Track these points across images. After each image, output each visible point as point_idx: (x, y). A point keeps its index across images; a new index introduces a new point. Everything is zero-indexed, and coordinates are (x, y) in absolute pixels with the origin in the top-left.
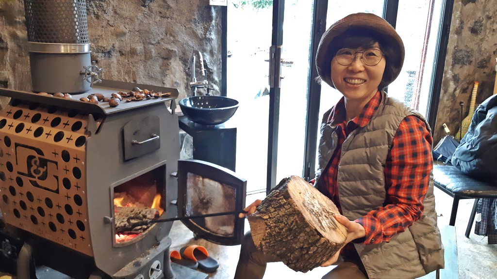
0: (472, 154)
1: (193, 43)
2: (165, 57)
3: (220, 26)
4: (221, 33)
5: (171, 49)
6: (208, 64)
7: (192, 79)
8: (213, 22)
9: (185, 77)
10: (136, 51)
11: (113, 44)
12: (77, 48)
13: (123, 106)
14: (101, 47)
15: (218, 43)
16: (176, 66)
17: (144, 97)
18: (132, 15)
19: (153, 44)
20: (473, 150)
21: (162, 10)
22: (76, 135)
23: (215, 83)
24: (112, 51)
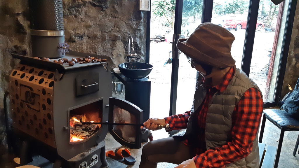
0: (295, 103)
1: (129, 32)
2: (114, 40)
3: (146, 23)
4: (146, 26)
5: (117, 35)
6: (138, 44)
7: (128, 52)
8: (142, 20)
9: (125, 51)
10: (97, 36)
11: (84, 32)
14: (77, 33)
15: (144, 32)
16: (120, 45)
17: (91, 61)
18: (95, 15)
19: (107, 32)
21: (112, 13)
23: (142, 55)
24: (84, 36)
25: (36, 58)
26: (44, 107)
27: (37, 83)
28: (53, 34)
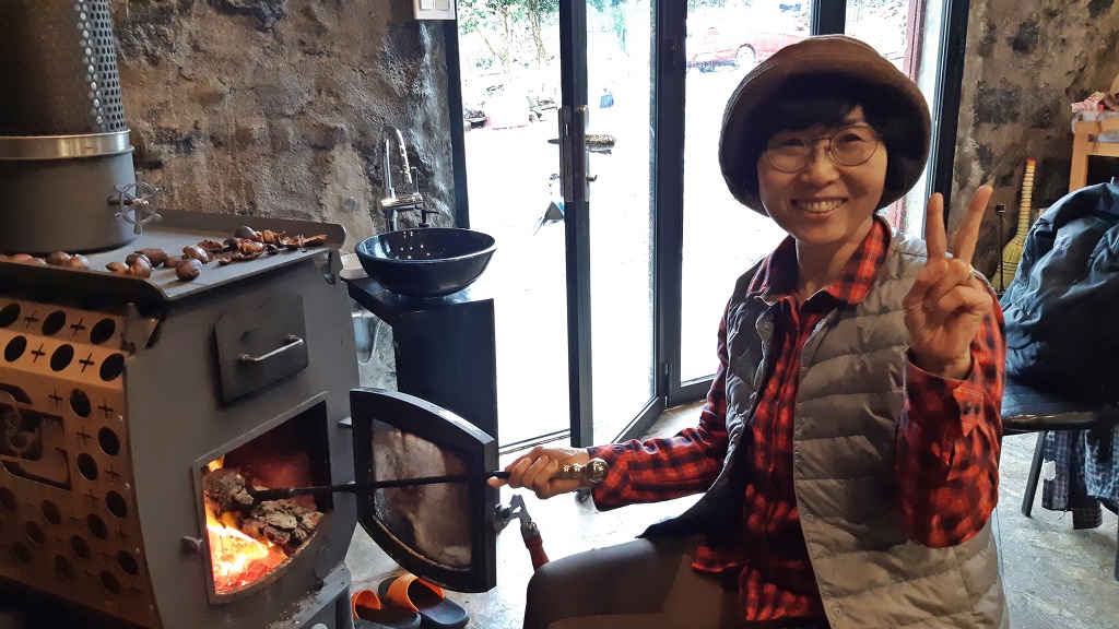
0: (1026, 331)
1: (381, 108)
2: (320, 144)
3: (443, 67)
4: (446, 81)
5: (332, 125)
6: (421, 154)
7: (384, 191)
8: (427, 58)
9: (370, 187)
10: (251, 135)
11: (196, 122)
12: (99, 144)
13: (211, 275)
14: (168, 129)
15: (440, 105)
16: (347, 162)
17: (262, 250)
18: (236, 51)
19: (289, 116)
20: (1028, 322)
21: (305, 36)
22: (101, 353)
23: (440, 196)
24: (195, 138)
25: (24, 259)
26: (88, 467)
27: (44, 367)
28: (84, 149)
